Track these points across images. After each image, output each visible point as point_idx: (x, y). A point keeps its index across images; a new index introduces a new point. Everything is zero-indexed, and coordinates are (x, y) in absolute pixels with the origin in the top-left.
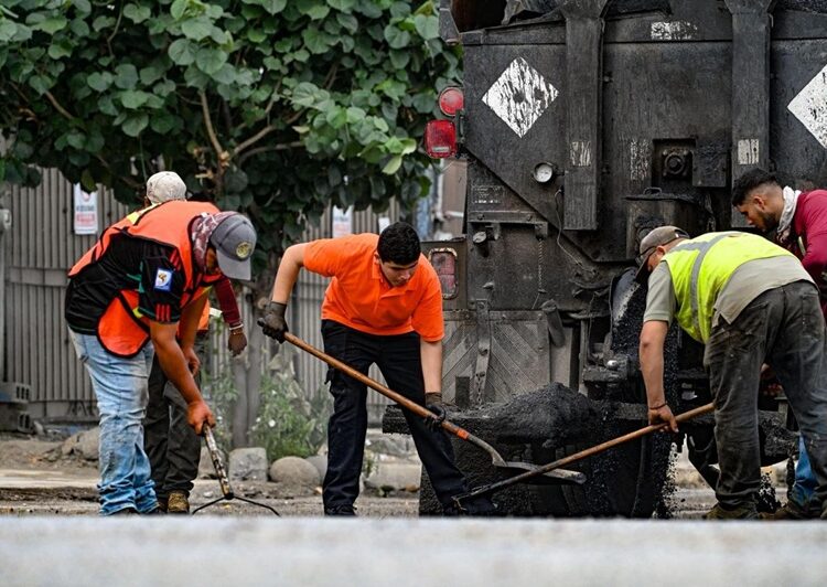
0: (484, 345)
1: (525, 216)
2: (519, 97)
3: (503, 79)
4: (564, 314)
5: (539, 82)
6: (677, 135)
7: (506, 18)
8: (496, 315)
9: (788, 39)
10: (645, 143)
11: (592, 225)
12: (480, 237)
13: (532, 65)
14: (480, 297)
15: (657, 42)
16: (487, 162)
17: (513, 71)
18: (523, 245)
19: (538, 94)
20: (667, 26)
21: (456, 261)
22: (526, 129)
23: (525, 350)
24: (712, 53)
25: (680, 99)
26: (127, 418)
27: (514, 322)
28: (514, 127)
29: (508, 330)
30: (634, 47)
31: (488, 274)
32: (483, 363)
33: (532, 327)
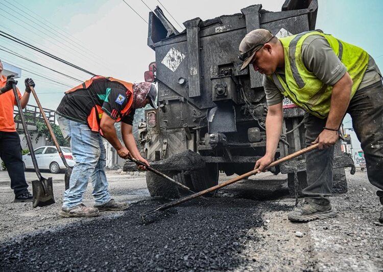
0: (165, 141)
1: (177, 97)
2: (173, 60)
3: (167, 55)
4: (191, 128)
5: (179, 54)
6: (227, 63)
7: (168, 36)
8: (168, 131)
9: (265, 23)
10: (215, 67)
11: (198, 94)
12: (162, 105)
13: (177, 49)
14: (163, 125)
15: (218, 34)
16: (164, 82)
17: (171, 52)
18: (177, 107)
19: (179, 58)
20: (221, 28)
21: (156, 115)
22: (175, 69)
23: (178, 141)
24: (237, 33)
25: (226, 51)
26: (89, 165)
27: (174, 133)
28: (172, 69)
29: (173, 136)
30: (210, 37)
31: (165, 117)
32: (165, 147)
33: (180, 134)
